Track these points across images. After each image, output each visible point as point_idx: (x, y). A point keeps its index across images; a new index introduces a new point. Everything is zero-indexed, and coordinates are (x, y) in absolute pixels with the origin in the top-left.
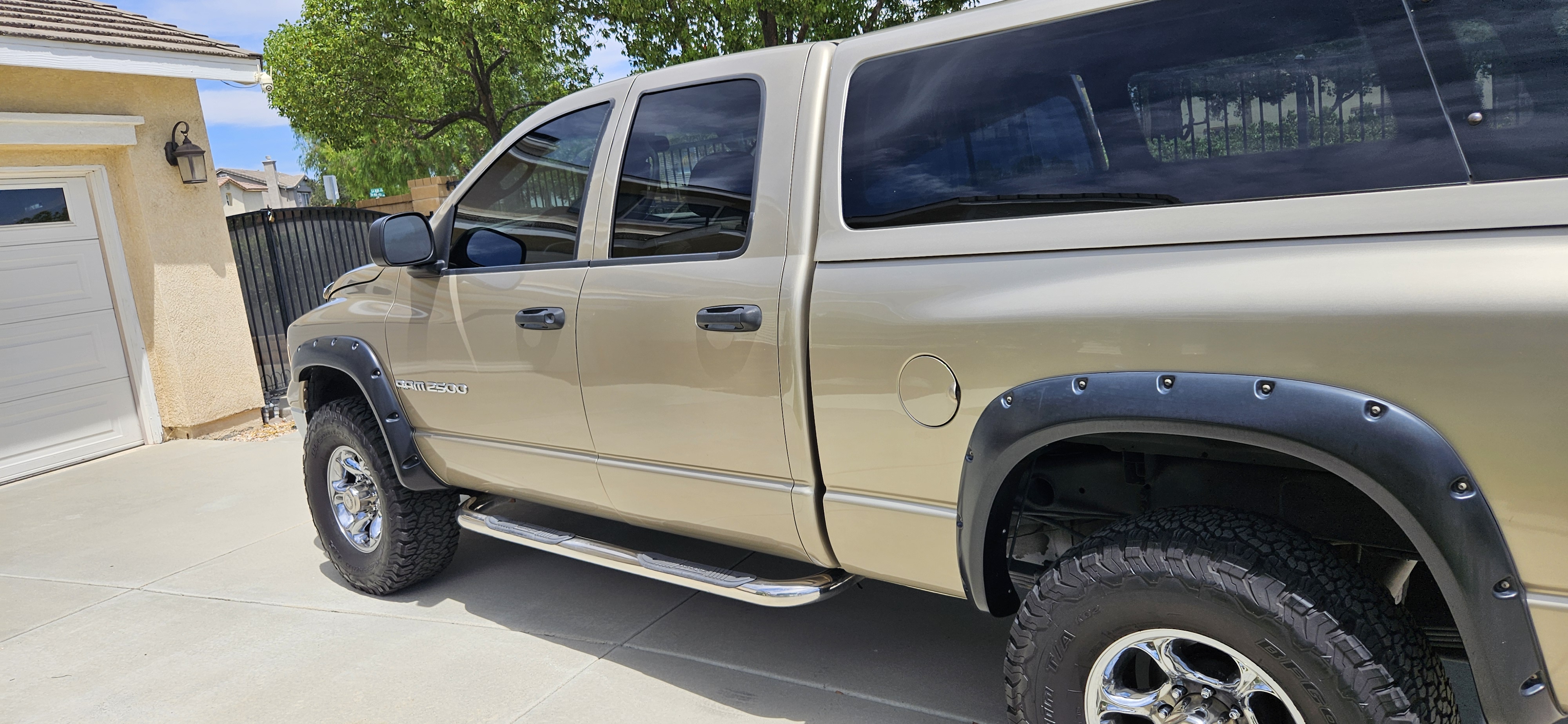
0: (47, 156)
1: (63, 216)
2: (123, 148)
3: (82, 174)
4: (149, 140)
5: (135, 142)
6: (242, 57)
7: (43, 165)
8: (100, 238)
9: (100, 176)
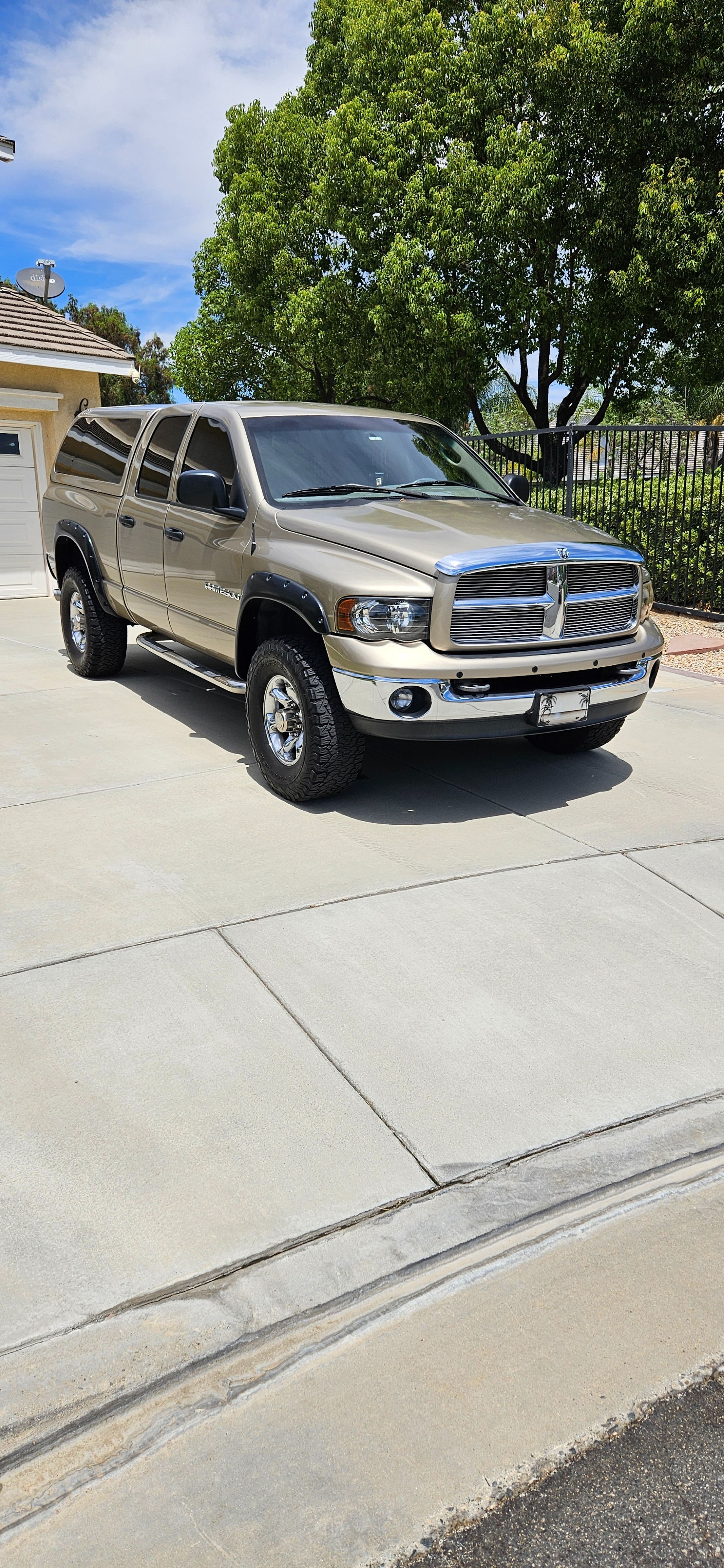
0: (10, 414)
1: (16, 451)
2: (51, 412)
3: (28, 426)
4: (65, 408)
5: (57, 410)
6: (123, 359)
7: (8, 419)
8: (35, 467)
9: (38, 428)
